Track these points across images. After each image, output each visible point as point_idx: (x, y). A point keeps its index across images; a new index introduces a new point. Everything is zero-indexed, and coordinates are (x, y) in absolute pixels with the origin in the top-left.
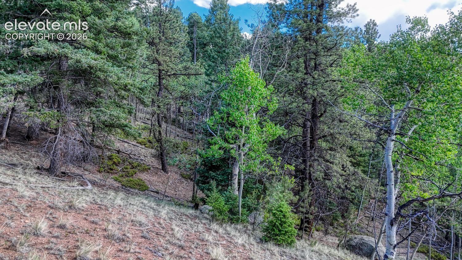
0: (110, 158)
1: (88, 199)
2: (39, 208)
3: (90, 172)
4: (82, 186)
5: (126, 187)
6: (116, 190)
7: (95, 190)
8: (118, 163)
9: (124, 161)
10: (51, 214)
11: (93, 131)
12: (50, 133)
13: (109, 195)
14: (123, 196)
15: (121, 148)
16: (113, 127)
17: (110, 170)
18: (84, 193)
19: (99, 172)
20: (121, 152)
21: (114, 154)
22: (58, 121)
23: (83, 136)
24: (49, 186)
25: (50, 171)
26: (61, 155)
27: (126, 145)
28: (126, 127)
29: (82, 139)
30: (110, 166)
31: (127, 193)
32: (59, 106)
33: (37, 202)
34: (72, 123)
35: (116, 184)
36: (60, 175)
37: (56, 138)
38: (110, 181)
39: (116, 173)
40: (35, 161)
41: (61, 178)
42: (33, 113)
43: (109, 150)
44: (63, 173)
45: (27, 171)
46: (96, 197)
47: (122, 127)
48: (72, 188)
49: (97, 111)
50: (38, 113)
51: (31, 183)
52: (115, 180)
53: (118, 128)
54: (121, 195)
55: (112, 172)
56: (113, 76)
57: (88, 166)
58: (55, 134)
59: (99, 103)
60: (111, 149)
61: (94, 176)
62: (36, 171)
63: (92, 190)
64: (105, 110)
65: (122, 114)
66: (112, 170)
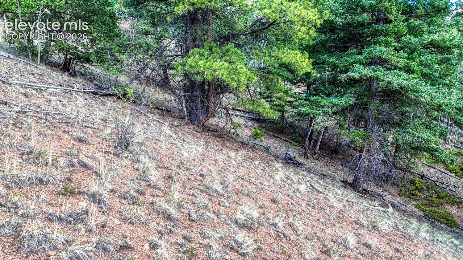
0: (412, 182)
1: (390, 222)
2: (346, 221)
3: (390, 194)
4: (382, 207)
5: (430, 218)
6: (420, 219)
7: (397, 214)
8: (422, 189)
9: (428, 188)
10: (356, 230)
11: (396, 151)
12: (354, 149)
13: (412, 224)
14: (427, 228)
15: (426, 173)
16: (421, 150)
17: (412, 196)
18: (385, 215)
19: (399, 195)
20: (425, 177)
21: (417, 179)
22: (364, 140)
23: (385, 155)
24: (353, 201)
25: (353, 186)
26: (364, 172)
27: (432, 170)
28: (435, 151)
29: (384, 158)
30: (412, 191)
31: (432, 226)
32: (366, 125)
33: (344, 214)
34: (377, 143)
35: (419, 213)
36: (362, 191)
37: (361, 155)
38: (411, 207)
39: (418, 200)
40: (340, 175)
41: (363, 194)
42: (343, 131)
43: (412, 173)
44: (364, 190)
45: (335, 182)
46: (398, 223)
47: (432, 152)
48: (373, 207)
49: (404, 132)
50: (348, 131)
51: (338, 195)
52: (417, 208)
53: (425, 151)
54: (425, 227)
55: (414, 198)
56: (426, 96)
57: (389, 188)
58: (360, 152)
59: (406, 124)
60: (414, 173)
61: (394, 198)
62: (341, 184)
63: (393, 213)
64: (413, 132)
65: (433, 137)
66: (414, 195)
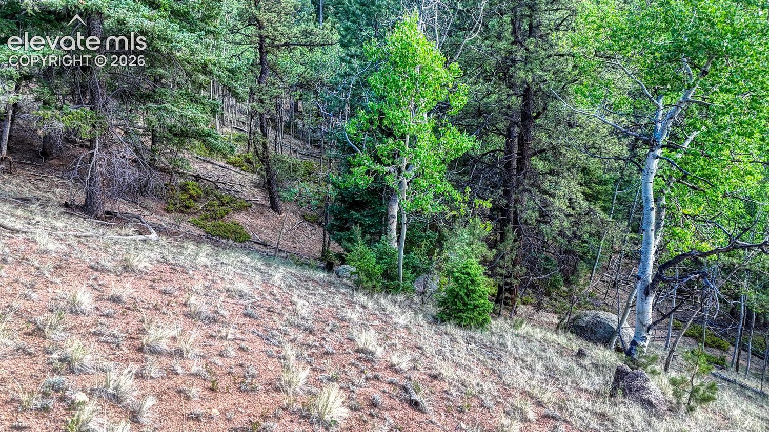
0: (184, 188)
1: (152, 255)
2: (76, 270)
3: (153, 212)
4: (141, 234)
5: (213, 236)
6: (198, 241)
7: (164, 241)
8: (198, 197)
9: (207, 193)
10: (95, 279)
11: (153, 143)
12: (82, 146)
13: (186, 249)
14: (210, 250)
15: (201, 172)
16: (187, 136)
17: (185, 209)
18: (145, 245)
19: (168, 211)
20: (201, 178)
21: (190, 182)
22: (94, 126)
23: (137, 151)
24: (87, 234)
25: (87, 209)
26: (103, 183)
27: (209, 166)
28: (208, 136)
29: (135, 156)
30: (185, 201)
31: (215, 246)
32: (93, 101)
33: (71, 260)
34: (119, 131)
35: (197, 232)
36: (103, 216)
37: (92, 155)
38: (186, 226)
39: (195, 213)
40: (59, 194)
41: (106, 221)
42: (50, 112)
43: (182, 175)
44: (108, 213)
45: (48, 209)
46: (165, 252)
47: (203, 136)
48: (125, 238)
49: (159, 109)
50: (58, 112)
51: (57, 230)
52: (194, 225)
53: (194, 138)
54: (206, 249)
55: (189, 211)
56: (183, 48)
57: (148, 202)
58: (90, 148)
59: (160, 96)
60: (184, 174)
61: (159, 218)
62: (62, 210)
63: (158, 241)
64: (172, 107)
65: (201, 115)
66: (188, 207)
